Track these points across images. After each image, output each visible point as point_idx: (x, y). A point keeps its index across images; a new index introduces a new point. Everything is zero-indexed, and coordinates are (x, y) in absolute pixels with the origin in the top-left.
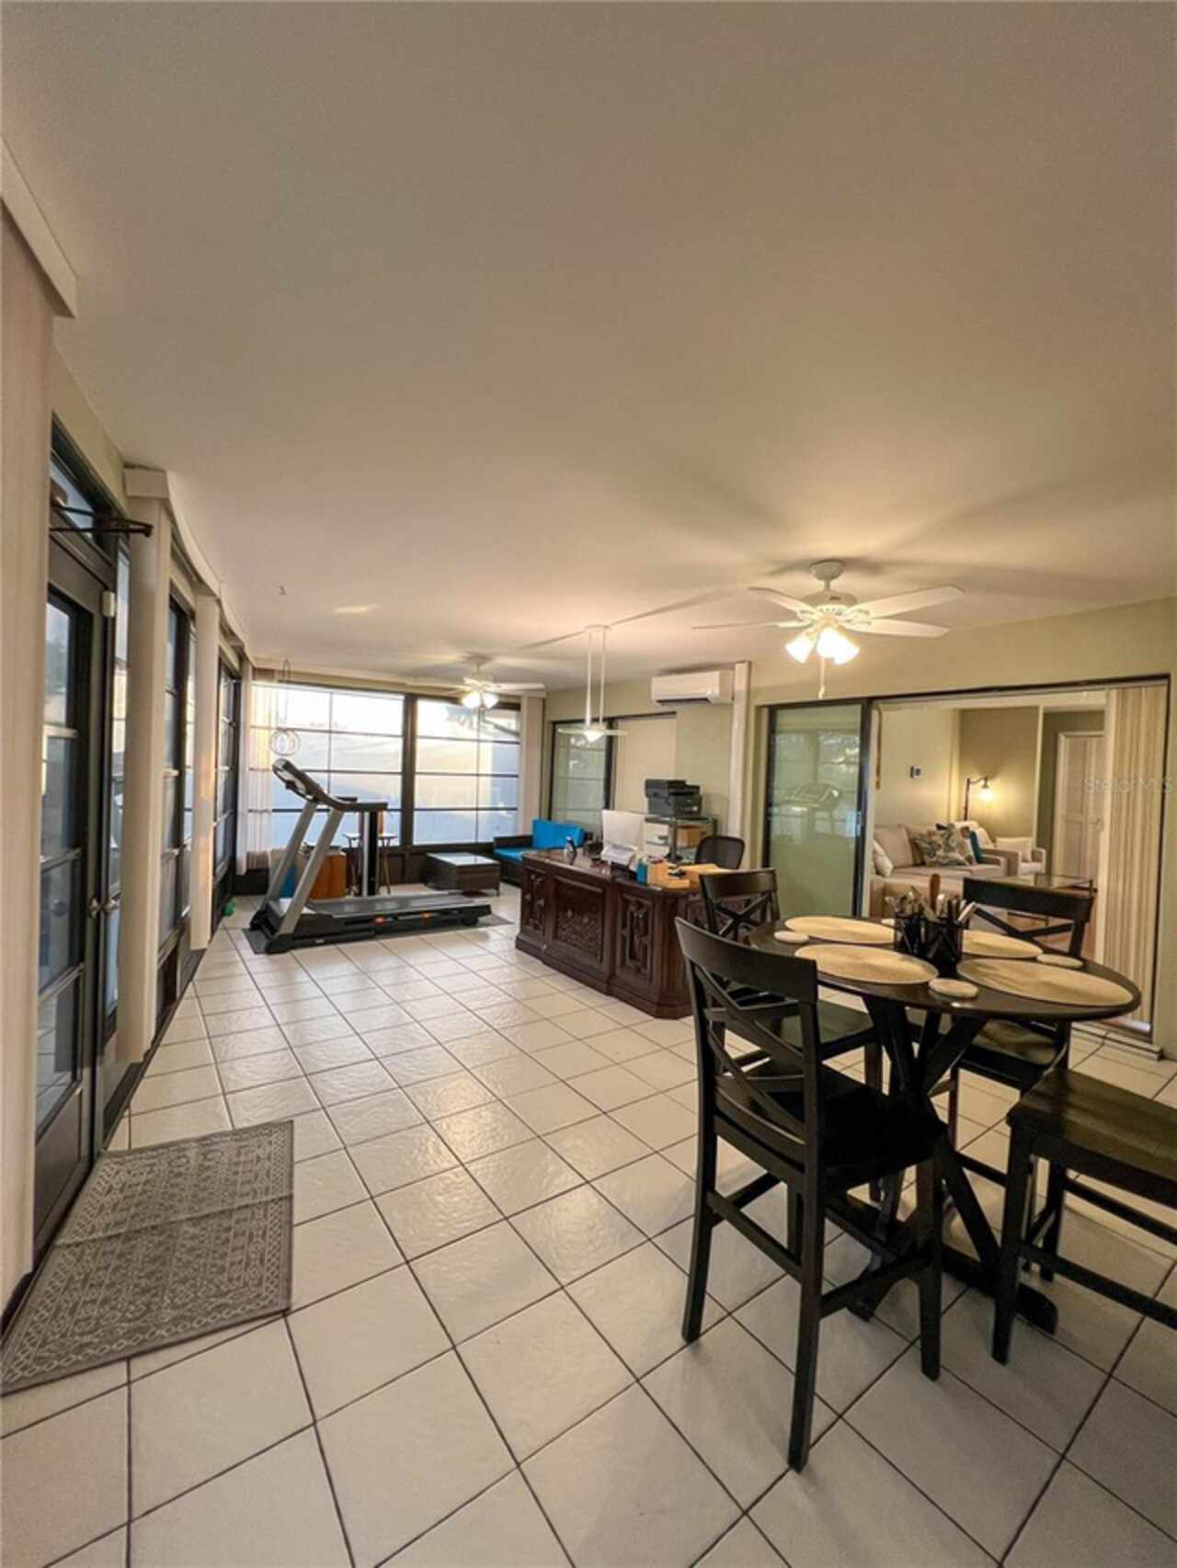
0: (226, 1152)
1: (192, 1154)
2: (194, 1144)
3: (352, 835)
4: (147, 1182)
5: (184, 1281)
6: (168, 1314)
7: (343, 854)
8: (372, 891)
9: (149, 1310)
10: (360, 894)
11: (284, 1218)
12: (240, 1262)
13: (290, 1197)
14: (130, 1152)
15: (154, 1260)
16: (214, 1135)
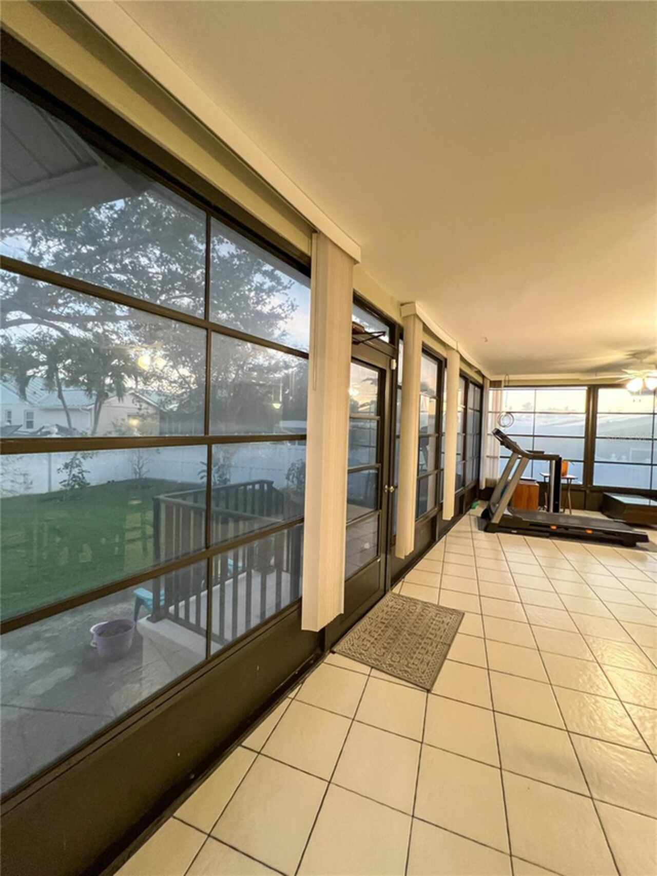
0: (432, 612)
1: (419, 607)
2: (420, 603)
3: (545, 474)
4: (399, 609)
5: (398, 653)
6: (388, 661)
7: (537, 484)
8: (556, 509)
9: (383, 656)
10: (548, 510)
11: (444, 652)
12: (419, 659)
13: (450, 646)
14: (399, 595)
15: (391, 639)
16: (430, 604)
